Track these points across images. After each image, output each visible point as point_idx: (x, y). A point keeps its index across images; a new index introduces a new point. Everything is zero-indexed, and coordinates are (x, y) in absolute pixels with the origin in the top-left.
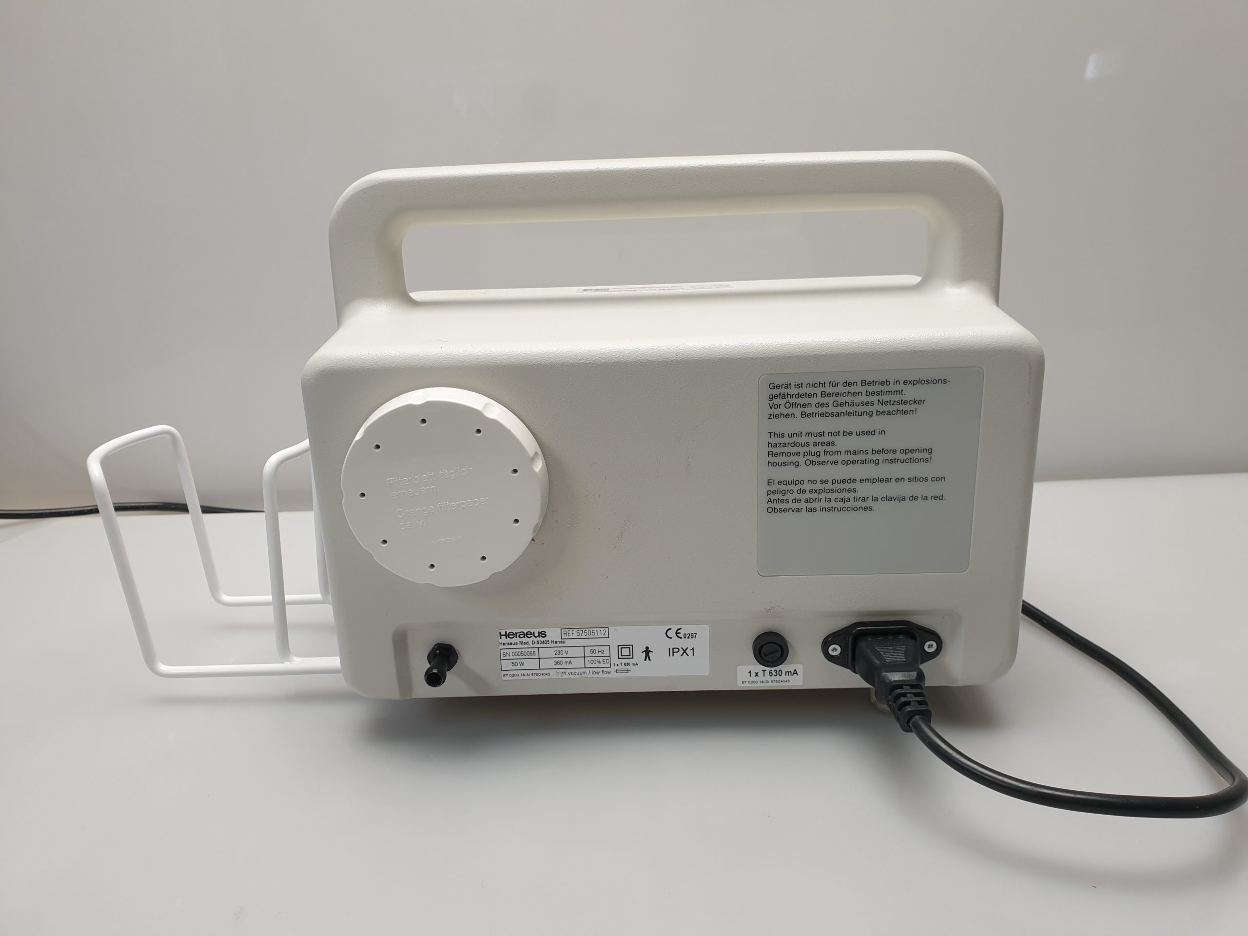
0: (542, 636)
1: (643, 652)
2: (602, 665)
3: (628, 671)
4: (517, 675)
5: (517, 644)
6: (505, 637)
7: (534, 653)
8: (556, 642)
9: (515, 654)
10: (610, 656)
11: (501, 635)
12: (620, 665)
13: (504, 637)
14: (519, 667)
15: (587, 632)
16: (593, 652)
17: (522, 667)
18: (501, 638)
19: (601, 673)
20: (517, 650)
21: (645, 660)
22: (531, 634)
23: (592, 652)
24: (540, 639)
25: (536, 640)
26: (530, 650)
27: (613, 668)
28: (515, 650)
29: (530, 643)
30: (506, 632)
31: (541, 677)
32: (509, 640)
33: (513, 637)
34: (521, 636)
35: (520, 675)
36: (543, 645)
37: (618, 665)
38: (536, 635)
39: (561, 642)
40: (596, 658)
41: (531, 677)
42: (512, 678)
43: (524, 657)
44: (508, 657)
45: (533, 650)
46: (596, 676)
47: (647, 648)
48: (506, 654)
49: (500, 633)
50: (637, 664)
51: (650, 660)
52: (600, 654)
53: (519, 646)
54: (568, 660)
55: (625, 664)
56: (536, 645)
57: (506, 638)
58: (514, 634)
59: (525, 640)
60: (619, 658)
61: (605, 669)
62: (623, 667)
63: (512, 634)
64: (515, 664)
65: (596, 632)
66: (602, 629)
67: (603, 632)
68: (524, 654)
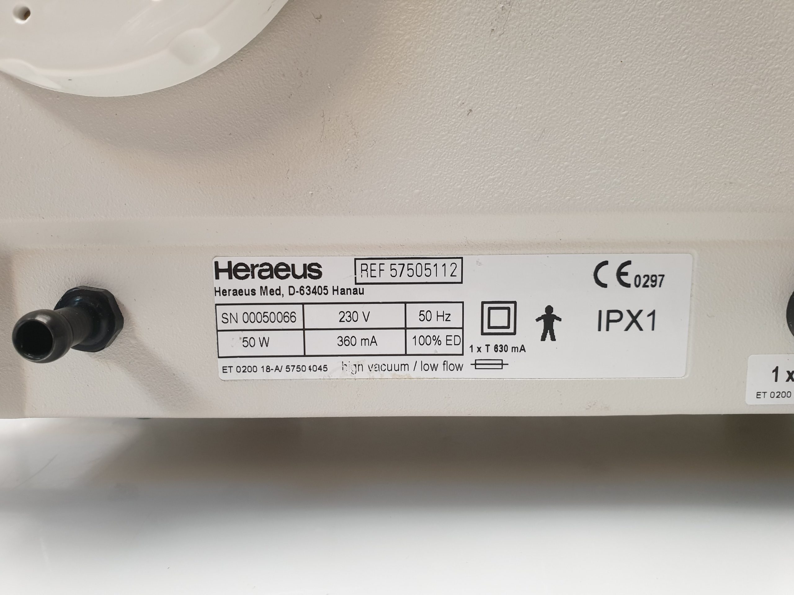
0: (311, 277)
1: (538, 320)
2: (443, 349)
3: (502, 364)
4: (253, 369)
5: (253, 292)
6: (226, 274)
7: (292, 316)
8: (343, 292)
9: (249, 318)
10: (462, 328)
11: (218, 271)
12: (484, 349)
13: (224, 276)
14: (258, 350)
15: (413, 267)
16: (425, 318)
17: (264, 351)
18: (217, 277)
19: (441, 367)
20: (255, 309)
21: (543, 338)
22: (288, 269)
23: (422, 317)
24: (308, 282)
25: (297, 284)
26: (283, 309)
27: (470, 357)
28: (249, 309)
29: (285, 291)
30: (230, 263)
31: (308, 375)
32: (236, 284)
33: (246, 277)
34: (264, 274)
35: (260, 369)
36: (313, 298)
37: (479, 349)
38: (299, 271)
39: (355, 292)
40: (432, 333)
41: (283, 375)
42: (242, 376)
43: (269, 325)
44: (233, 326)
45: (290, 309)
46: (431, 374)
47: (549, 309)
48: (228, 317)
49: (216, 263)
50: (523, 349)
51: (553, 338)
52: (441, 323)
53: (258, 298)
54: (368, 334)
55: (496, 347)
56: (298, 298)
57: (230, 278)
58: (247, 269)
59: (273, 283)
60: (483, 334)
61: (450, 359)
62: (492, 354)
63: (243, 267)
64: (249, 343)
65: (433, 269)
66: (448, 262)
67: (449, 270)
68: (269, 319)
